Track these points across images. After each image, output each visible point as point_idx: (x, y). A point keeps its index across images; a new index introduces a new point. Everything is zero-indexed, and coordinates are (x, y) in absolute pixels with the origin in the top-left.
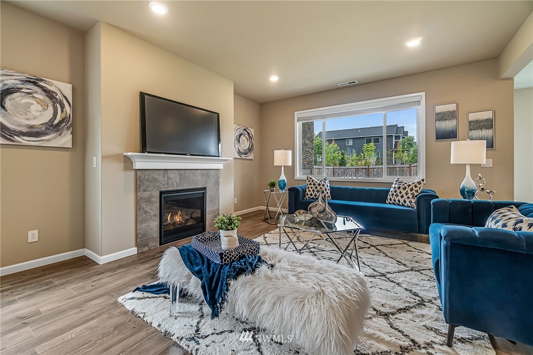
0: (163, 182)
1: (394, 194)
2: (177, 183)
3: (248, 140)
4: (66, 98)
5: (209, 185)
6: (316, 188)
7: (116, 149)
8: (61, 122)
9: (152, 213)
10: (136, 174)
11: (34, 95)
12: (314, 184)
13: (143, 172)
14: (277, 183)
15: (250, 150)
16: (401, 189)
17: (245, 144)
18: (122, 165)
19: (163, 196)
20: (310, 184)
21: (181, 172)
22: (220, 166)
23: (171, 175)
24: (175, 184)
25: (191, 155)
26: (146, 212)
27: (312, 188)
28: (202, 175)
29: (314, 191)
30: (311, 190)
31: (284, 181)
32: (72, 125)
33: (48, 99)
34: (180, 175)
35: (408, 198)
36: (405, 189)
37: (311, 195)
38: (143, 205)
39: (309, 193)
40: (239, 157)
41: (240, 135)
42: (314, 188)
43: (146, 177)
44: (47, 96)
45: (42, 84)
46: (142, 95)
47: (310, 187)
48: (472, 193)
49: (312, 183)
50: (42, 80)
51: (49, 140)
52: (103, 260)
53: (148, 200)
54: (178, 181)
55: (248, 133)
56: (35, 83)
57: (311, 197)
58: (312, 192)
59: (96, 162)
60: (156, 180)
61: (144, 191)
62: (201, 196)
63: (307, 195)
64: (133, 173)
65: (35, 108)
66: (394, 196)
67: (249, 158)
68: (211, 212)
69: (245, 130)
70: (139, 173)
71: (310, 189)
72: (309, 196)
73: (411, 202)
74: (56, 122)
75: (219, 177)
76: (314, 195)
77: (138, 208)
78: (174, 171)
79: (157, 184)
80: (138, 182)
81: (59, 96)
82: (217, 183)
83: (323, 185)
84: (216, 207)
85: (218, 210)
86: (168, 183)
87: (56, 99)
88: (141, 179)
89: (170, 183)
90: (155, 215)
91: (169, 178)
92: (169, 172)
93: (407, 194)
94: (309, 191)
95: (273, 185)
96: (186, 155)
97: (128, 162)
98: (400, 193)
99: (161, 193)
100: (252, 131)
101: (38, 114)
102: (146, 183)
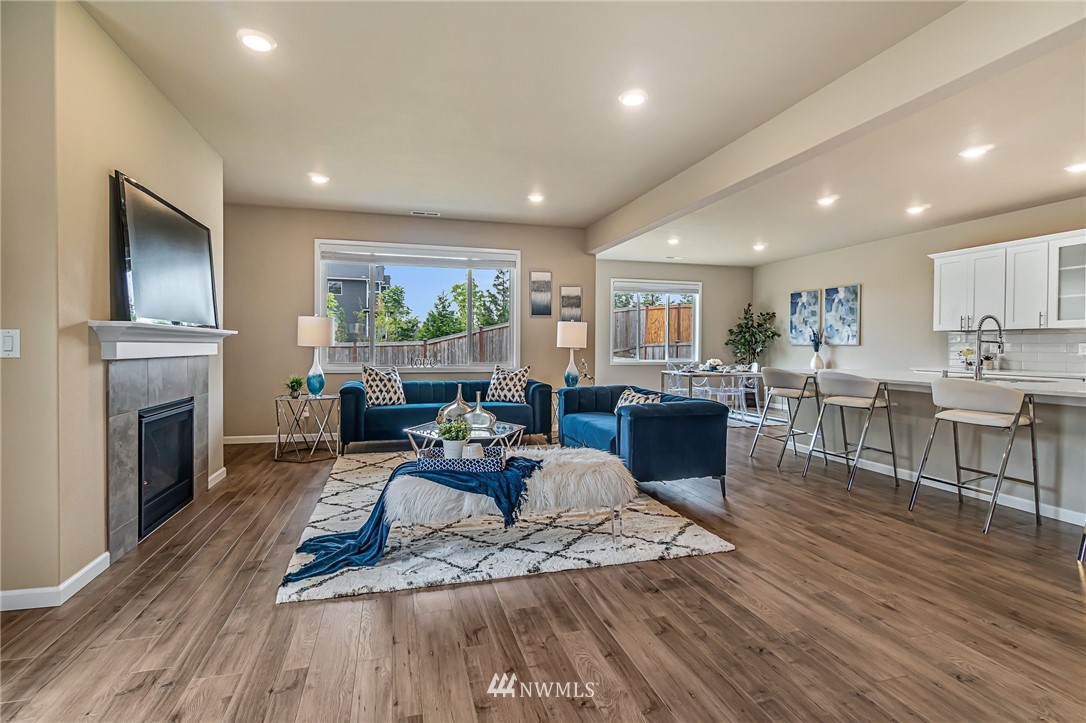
1: (499, 387)
2: (159, 389)
6: (385, 386)
12: (381, 380)
14: (304, 381)
16: (508, 380)
20: (374, 380)
23: (153, 374)
24: (157, 393)
27: (377, 386)
28: (189, 371)
29: (381, 391)
30: (377, 390)
31: (320, 376)
35: (517, 391)
36: (512, 379)
37: (377, 398)
39: (374, 396)
42: (381, 386)
47: (374, 384)
48: (575, 380)
49: (378, 378)
57: (376, 403)
63: (371, 398)
66: (499, 390)
71: (374, 388)
72: (374, 400)
73: (520, 396)
75: (207, 373)
76: (381, 398)
78: (155, 363)
86: (148, 391)
92: (150, 364)
93: (515, 386)
94: (374, 392)
95: (295, 386)
98: (507, 385)
102: (121, 393)
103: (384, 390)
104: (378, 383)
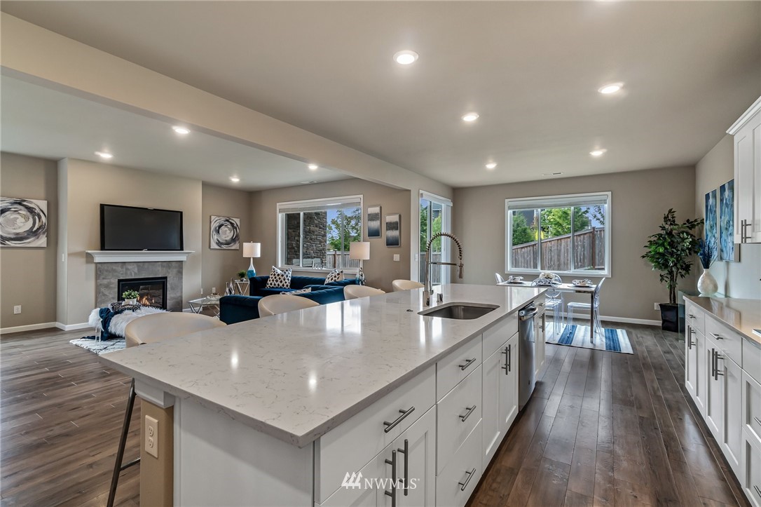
0: (121, 272)
3: (231, 230)
4: (42, 211)
5: (170, 275)
7: (79, 249)
8: (38, 229)
9: (111, 296)
10: (96, 267)
11: (20, 212)
13: (103, 264)
14: (246, 273)
15: (233, 240)
17: (227, 234)
18: (84, 260)
19: (121, 283)
20: (272, 275)
21: (139, 264)
22: (182, 258)
23: (130, 267)
24: (133, 274)
25: (148, 250)
26: (105, 295)
28: (163, 266)
32: (47, 231)
33: (29, 213)
34: (138, 266)
38: (102, 289)
39: (269, 283)
40: (218, 247)
41: (220, 226)
42: (273, 278)
43: (106, 268)
44: (28, 211)
45: (25, 203)
46: (102, 206)
50: (24, 201)
51: (29, 243)
52: (68, 327)
53: (107, 286)
54: (136, 272)
55: (231, 223)
56: (20, 204)
58: (272, 282)
59: (64, 258)
60: (115, 271)
61: (103, 279)
62: (161, 283)
64: (93, 266)
65: (21, 220)
67: (233, 248)
68: (172, 298)
69: (227, 221)
70: (99, 265)
74: (35, 229)
75: (182, 268)
77: (98, 292)
78: (131, 264)
79: (115, 274)
80: (99, 273)
81: (38, 211)
82: (180, 272)
83: (282, 275)
84: (178, 294)
85: (181, 297)
86: (126, 273)
87: (35, 213)
88: (100, 270)
89: (129, 272)
91: (127, 269)
92: (127, 264)
95: (242, 275)
96: (142, 250)
97: (89, 258)
99: (120, 281)
100: (237, 221)
101: (21, 224)
102: (105, 273)
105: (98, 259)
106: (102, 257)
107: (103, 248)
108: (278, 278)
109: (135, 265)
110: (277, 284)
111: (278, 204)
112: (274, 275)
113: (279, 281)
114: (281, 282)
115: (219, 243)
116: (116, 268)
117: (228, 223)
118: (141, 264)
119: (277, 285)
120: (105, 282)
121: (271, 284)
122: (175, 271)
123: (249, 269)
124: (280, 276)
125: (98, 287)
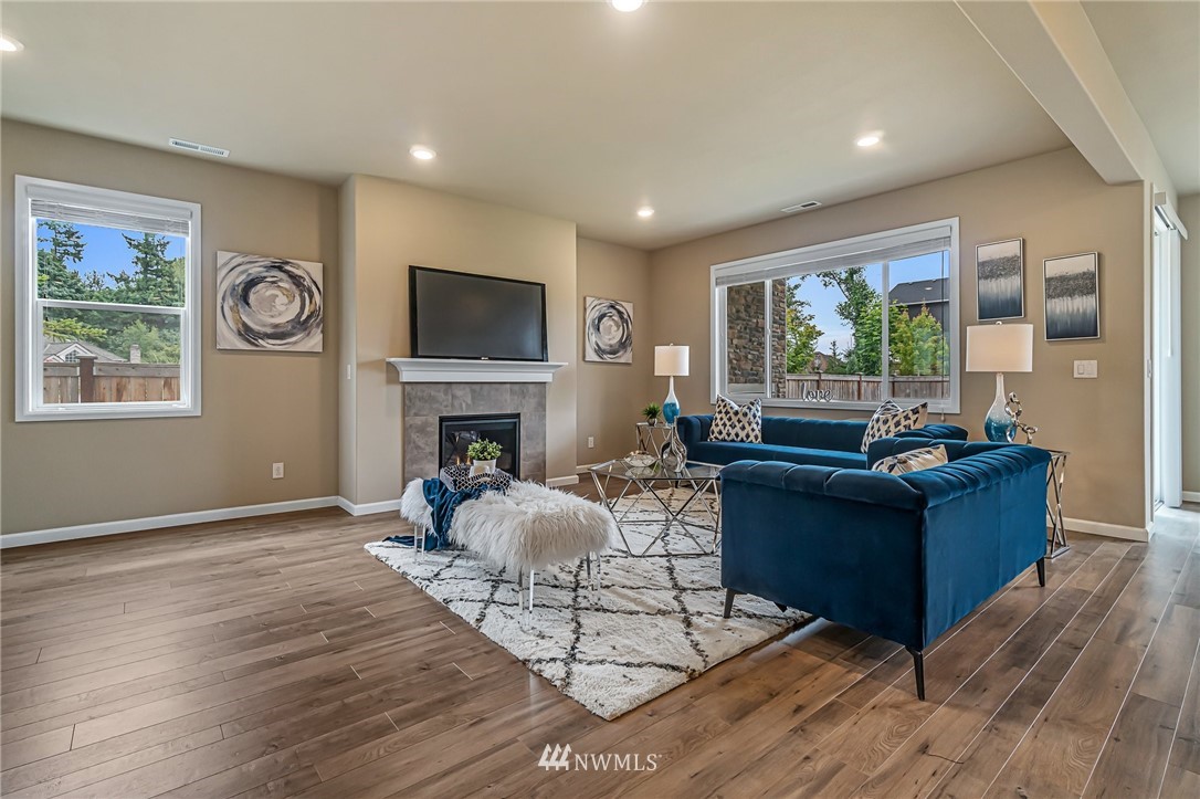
0: (445, 403)
1: (871, 433)
2: (467, 404)
3: (618, 327)
4: (315, 283)
5: (525, 410)
6: (730, 419)
7: (375, 354)
8: (309, 317)
9: (428, 450)
10: (404, 390)
11: (280, 284)
13: (414, 386)
14: (661, 408)
15: (623, 345)
16: (881, 424)
17: (612, 334)
18: (382, 376)
19: (444, 424)
20: (720, 412)
21: (474, 386)
22: (546, 377)
23: (459, 392)
24: (464, 407)
25: (490, 359)
26: (418, 447)
28: (512, 393)
29: (725, 425)
30: (720, 423)
31: (674, 405)
32: (323, 320)
33: (294, 287)
34: (473, 391)
36: (885, 422)
38: (414, 436)
39: (716, 430)
40: (597, 359)
41: (601, 318)
42: (725, 419)
43: (419, 394)
44: (294, 283)
45: (288, 268)
46: (413, 270)
47: (719, 417)
49: (723, 411)
50: (287, 263)
51: (295, 343)
52: (358, 510)
53: (422, 430)
54: (469, 402)
55: (620, 313)
56: (280, 269)
57: (720, 437)
58: (722, 428)
59: (351, 371)
60: (432, 399)
61: (416, 415)
62: (510, 427)
63: (713, 432)
64: (398, 389)
65: (282, 299)
67: (622, 360)
68: (529, 457)
69: (612, 307)
70: (408, 388)
71: (718, 420)
72: (716, 434)
74: (304, 317)
75: (545, 397)
76: (724, 432)
77: (406, 441)
78: (462, 386)
79: (435, 406)
80: (407, 402)
81: (307, 282)
82: (542, 406)
83: (745, 415)
84: (539, 450)
85: (543, 453)
86: (452, 405)
87: (304, 286)
88: (412, 396)
89: (456, 403)
90: (432, 454)
91: (454, 397)
92: (454, 386)
94: (716, 425)
95: (652, 413)
96: (479, 359)
97: (392, 371)
98: (879, 430)
99: (442, 420)
100: (628, 308)
101: (283, 308)
102: (418, 403)
103: (728, 423)
104: (723, 415)
105: (406, 376)
106: (413, 372)
107: (414, 354)
108: (735, 419)
109: (467, 387)
110: (733, 432)
111: (713, 268)
112: (727, 413)
113: (739, 426)
114: (743, 428)
115: (599, 351)
116: (437, 394)
117: (614, 312)
118: (477, 387)
119: (733, 436)
120: (418, 421)
121: (720, 433)
122: (533, 402)
123: (668, 401)
124: (740, 416)
125: (406, 430)
